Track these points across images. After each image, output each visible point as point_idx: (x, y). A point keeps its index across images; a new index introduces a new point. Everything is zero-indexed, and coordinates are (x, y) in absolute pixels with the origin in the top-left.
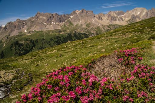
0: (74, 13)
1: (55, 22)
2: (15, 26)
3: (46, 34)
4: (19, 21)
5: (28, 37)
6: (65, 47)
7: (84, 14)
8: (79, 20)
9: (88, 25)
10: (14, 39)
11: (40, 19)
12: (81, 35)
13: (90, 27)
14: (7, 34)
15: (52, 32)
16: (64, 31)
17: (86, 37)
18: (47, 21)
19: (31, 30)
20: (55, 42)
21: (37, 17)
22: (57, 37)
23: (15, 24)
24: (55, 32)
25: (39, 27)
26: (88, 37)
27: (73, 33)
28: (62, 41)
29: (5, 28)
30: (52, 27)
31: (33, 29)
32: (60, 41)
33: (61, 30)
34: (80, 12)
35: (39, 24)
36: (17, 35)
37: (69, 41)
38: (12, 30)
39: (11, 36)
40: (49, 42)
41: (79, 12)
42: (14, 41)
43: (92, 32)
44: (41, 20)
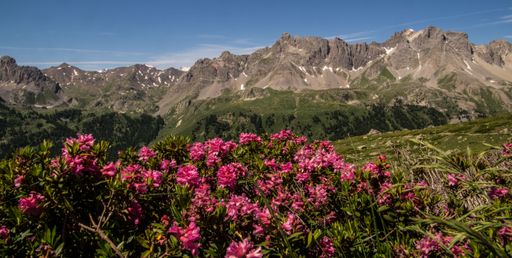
0: (398, 38)
1: (334, 67)
2: (215, 72)
3: (301, 101)
4: (228, 57)
5: (246, 107)
6: (360, 148)
7: (434, 41)
8: (415, 63)
9: (448, 81)
10: (208, 108)
11: (287, 54)
12: (420, 114)
13: (454, 87)
14: (191, 93)
15: (321, 97)
16: (360, 95)
17: (436, 123)
18: (310, 62)
19: (257, 85)
20: (328, 131)
21: (279, 47)
22: (336, 115)
23: (216, 66)
24: (332, 97)
25: (282, 79)
26: (444, 123)
27: (391, 105)
28: (349, 130)
29: (190, 75)
30: (324, 79)
31: (264, 83)
32: (345, 129)
33: (352, 92)
34: (420, 35)
35: (283, 68)
36: (216, 96)
37: (373, 132)
38: (206, 83)
39: (200, 98)
40: (308, 127)
41: (416, 35)
42: (207, 113)
43: (462, 105)
44: (290, 59)
